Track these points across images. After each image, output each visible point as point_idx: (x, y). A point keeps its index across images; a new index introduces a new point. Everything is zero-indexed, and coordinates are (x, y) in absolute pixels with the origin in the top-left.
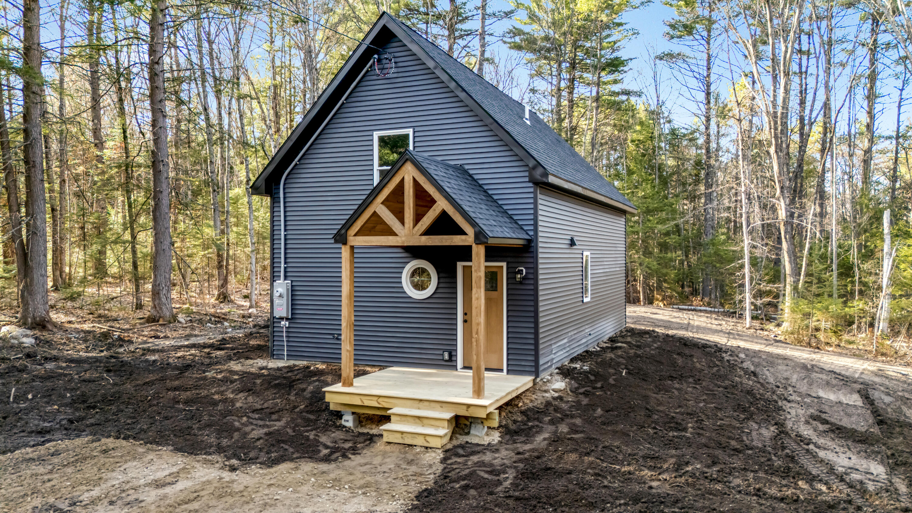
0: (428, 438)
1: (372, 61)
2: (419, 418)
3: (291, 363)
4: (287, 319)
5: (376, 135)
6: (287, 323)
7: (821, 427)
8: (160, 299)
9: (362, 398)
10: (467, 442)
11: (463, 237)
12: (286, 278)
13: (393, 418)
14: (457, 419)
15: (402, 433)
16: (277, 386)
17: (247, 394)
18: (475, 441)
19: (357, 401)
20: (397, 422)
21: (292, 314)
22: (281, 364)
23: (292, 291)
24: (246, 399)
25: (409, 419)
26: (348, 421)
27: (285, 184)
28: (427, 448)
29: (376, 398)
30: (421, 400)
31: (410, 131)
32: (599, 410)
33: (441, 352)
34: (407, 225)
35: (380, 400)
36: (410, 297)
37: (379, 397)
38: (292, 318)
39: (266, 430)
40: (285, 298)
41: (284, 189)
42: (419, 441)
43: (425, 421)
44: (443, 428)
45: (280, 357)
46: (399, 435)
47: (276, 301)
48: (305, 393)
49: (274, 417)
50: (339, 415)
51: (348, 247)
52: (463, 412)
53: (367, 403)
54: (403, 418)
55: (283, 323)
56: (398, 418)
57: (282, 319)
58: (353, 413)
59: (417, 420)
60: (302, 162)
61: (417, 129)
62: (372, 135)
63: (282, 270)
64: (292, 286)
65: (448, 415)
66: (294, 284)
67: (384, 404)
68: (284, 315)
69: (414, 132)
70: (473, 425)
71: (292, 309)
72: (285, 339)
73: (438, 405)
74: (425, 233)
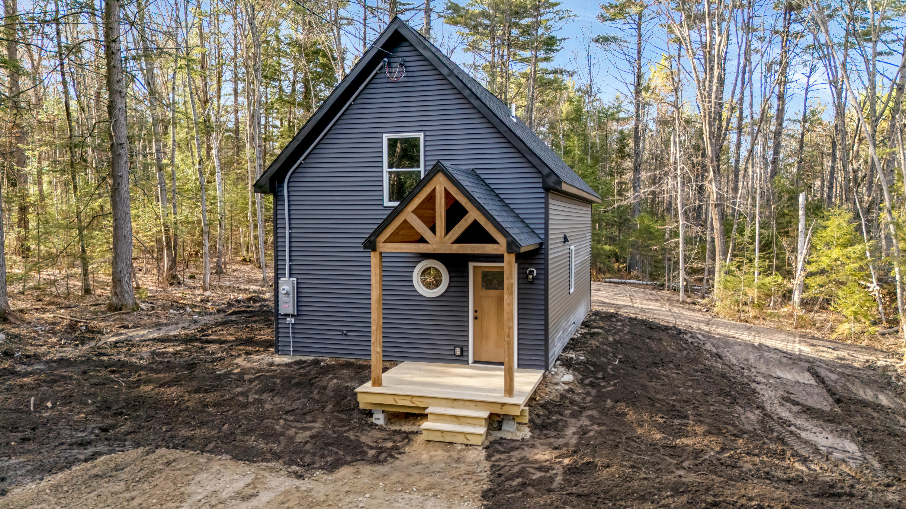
0: (468, 437)
1: (381, 64)
2: (456, 417)
3: (298, 358)
4: (293, 316)
5: (385, 137)
6: (293, 320)
7: (795, 409)
8: (122, 287)
9: (396, 397)
10: (501, 438)
11: (495, 246)
12: (291, 275)
13: (429, 416)
14: (492, 417)
15: (442, 432)
16: (297, 385)
17: (271, 394)
18: (509, 436)
19: (390, 401)
20: (434, 421)
21: (298, 311)
22: (286, 360)
23: (298, 288)
24: (272, 400)
25: (446, 418)
26: (379, 419)
27: (289, 183)
28: (467, 445)
29: (410, 398)
30: (455, 400)
31: (421, 135)
32: (609, 401)
33: (452, 348)
34: (438, 233)
35: (414, 400)
36: (421, 295)
37: (413, 397)
38: (298, 315)
39: (308, 433)
40: (291, 296)
41: (288, 187)
42: (460, 439)
43: (462, 420)
44: (481, 426)
45: (285, 353)
46: (439, 434)
47: (282, 298)
48: (327, 391)
49: (308, 418)
50: (370, 414)
51: (377, 253)
52: (497, 410)
53: (401, 402)
54: (441, 418)
55: (288, 319)
56: (435, 417)
57: (287, 315)
58: (383, 412)
59: (455, 419)
60: (307, 161)
61: (427, 133)
62: (382, 137)
63: (287, 268)
64: (298, 283)
65: (485, 414)
66: (299, 281)
67: (419, 403)
68: (291, 312)
69: (425, 136)
70: (504, 422)
71: (298, 306)
72: (291, 335)
73: (472, 404)
74: (457, 241)
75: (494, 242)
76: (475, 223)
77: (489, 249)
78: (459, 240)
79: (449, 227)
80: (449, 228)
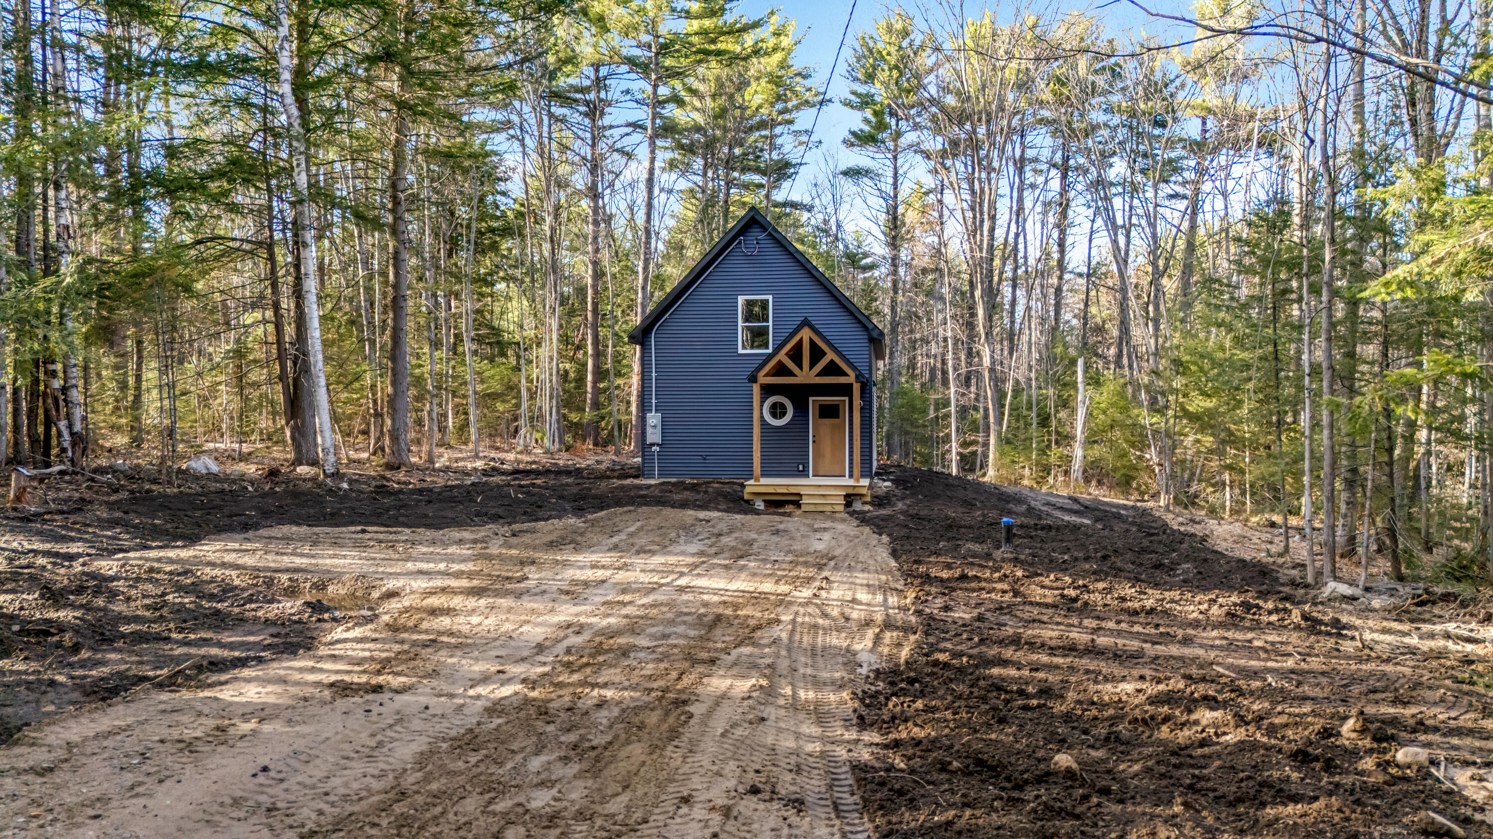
0: (834, 506)
1: (738, 241)
2: (821, 495)
3: (662, 480)
4: (658, 445)
5: (741, 300)
6: (658, 448)
9: (775, 488)
10: (854, 510)
11: (846, 378)
12: (658, 412)
13: (803, 497)
14: (847, 496)
15: (815, 504)
18: (858, 509)
20: (807, 499)
21: (663, 440)
23: (661, 421)
25: (817, 496)
26: (760, 506)
27: (656, 334)
28: (833, 512)
29: (786, 487)
31: (770, 298)
33: (797, 465)
34: (804, 370)
36: (770, 424)
38: (663, 444)
40: (658, 429)
41: (655, 338)
42: (828, 509)
43: (827, 497)
44: (842, 500)
45: (652, 476)
46: (813, 506)
47: (649, 430)
50: (752, 503)
51: (758, 385)
52: (851, 491)
54: (812, 496)
55: (652, 448)
56: (808, 497)
57: (653, 445)
58: (763, 501)
59: (821, 497)
60: (673, 316)
61: (775, 296)
62: (737, 299)
63: (654, 407)
64: (661, 418)
65: (844, 493)
66: (663, 416)
67: (793, 490)
68: (657, 442)
69: (774, 298)
70: (854, 501)
71: (663, 437)
72: (656, 461)
73: (833, 488)
74: (818, 375)
75: (846, 375)
76: (832, 361)
77: (842, 380)
78: (820, 374)
79: (813, 364)
80: (812, 366)
